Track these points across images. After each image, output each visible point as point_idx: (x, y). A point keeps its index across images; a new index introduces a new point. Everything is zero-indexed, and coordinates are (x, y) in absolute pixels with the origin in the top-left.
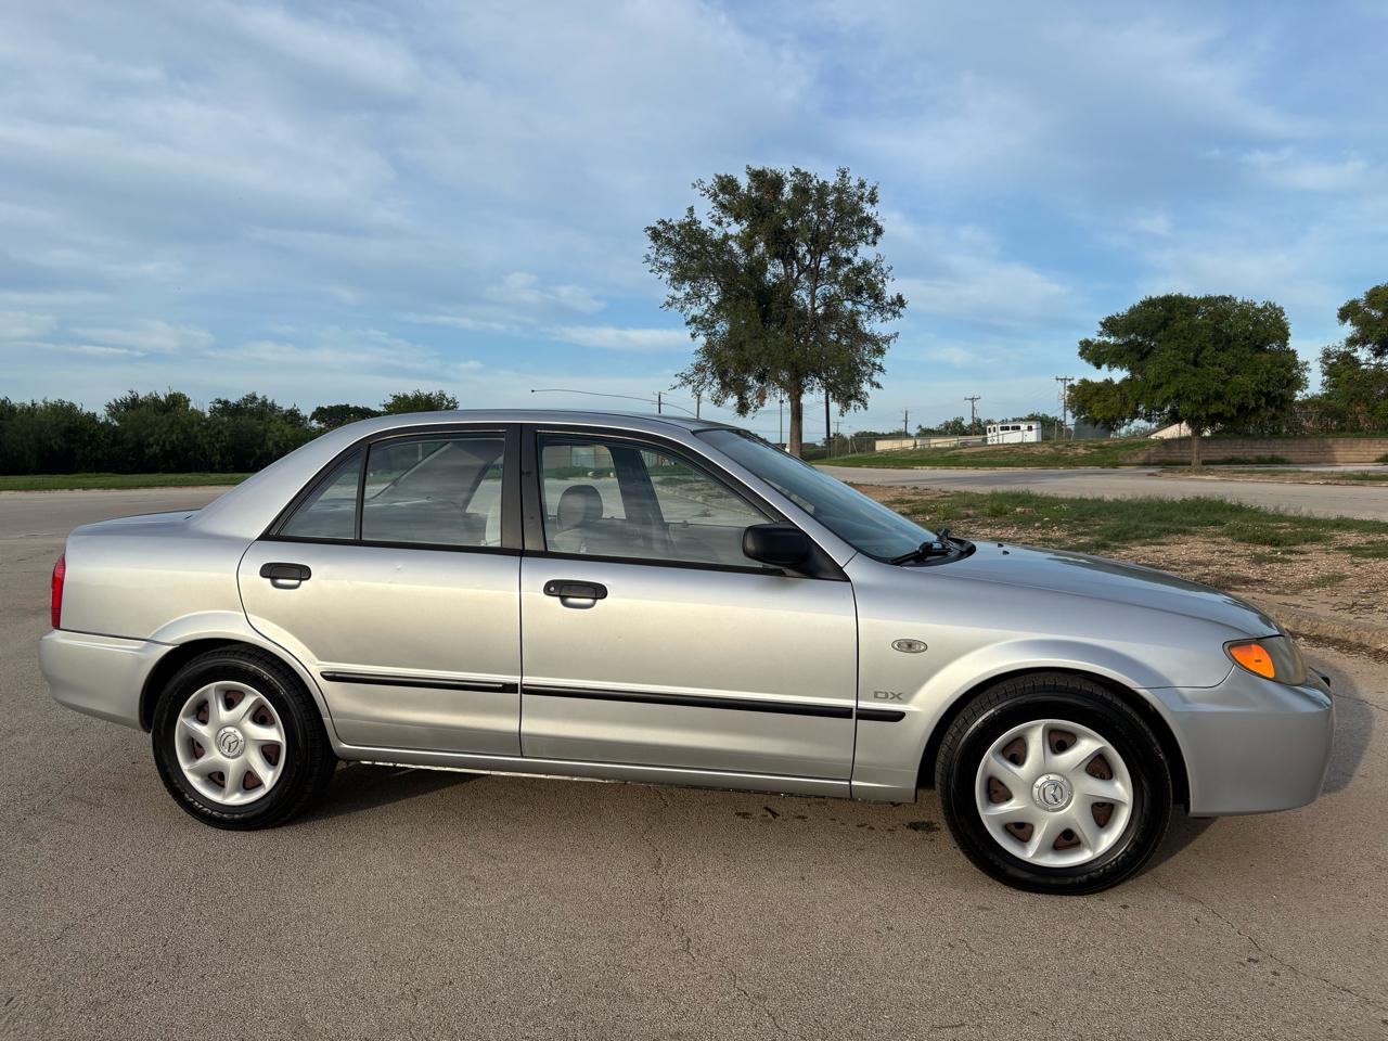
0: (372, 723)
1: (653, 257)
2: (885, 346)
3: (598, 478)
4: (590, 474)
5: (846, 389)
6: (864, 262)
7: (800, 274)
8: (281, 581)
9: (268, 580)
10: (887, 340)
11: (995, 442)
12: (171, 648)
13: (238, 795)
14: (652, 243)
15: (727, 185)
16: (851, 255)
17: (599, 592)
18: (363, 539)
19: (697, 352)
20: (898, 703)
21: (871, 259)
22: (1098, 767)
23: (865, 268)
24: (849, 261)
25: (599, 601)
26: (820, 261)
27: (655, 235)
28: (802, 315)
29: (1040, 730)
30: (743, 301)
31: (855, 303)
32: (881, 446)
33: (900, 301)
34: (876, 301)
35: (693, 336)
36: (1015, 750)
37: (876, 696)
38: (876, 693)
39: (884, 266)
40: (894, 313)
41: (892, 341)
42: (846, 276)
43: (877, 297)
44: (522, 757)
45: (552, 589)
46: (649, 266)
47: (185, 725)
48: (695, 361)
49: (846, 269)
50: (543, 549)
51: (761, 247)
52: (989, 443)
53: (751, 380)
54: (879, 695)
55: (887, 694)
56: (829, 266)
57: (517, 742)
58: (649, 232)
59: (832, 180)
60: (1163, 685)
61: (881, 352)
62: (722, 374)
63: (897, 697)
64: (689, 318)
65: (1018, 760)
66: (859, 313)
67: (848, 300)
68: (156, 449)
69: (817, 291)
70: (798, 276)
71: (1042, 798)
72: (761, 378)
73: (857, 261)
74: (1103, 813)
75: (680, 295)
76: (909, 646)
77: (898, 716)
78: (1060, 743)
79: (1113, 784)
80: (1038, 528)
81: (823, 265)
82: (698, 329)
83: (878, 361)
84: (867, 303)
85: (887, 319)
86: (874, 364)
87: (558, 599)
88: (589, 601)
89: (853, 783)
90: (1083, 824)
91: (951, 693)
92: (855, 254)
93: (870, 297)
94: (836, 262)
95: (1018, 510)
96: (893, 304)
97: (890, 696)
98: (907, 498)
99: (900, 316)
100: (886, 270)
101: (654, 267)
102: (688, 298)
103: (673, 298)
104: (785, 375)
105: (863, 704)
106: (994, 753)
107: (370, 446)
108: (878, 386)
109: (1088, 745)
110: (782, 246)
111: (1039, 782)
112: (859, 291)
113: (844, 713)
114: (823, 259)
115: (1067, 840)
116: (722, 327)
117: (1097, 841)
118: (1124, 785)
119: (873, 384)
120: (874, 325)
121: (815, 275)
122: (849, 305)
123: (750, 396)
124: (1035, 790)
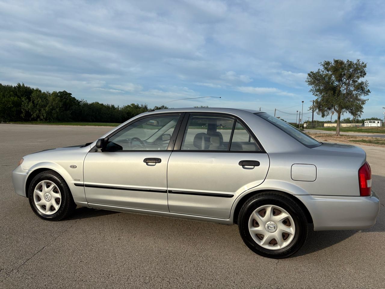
11: (367, 126)
32: (326, 125)
52: (365, 126)
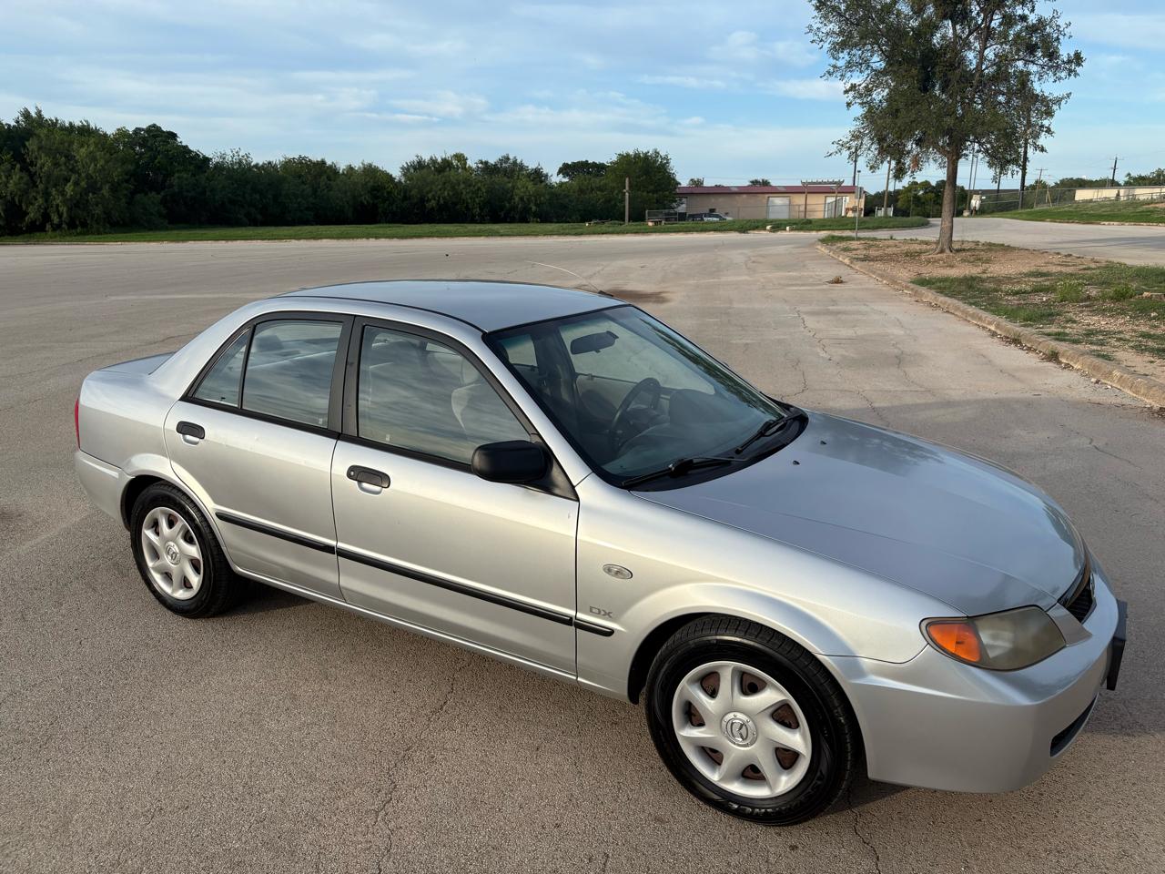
0: (251, 557)
1: (815, 28)
2: (1055, 107)
3: (774, 232)
4: (768, 227)
5: (1006, 154)
6: (1039, 20)
7: (970, 33)
8: (189, 438)
9: (181, 435)
10: (1058, 101)
12: (130, 477)
13: (181, 591)
14: (816, 13)
16: (1027, 12)
17: (385, 481)
18: (244, 408)
19: (856, 119)
20: (608, 621)
21: (1047, 15)
22: (783, 715)
23: (1041, 23)
24: (1024, 18)
25: (384, 490)
26: (992, 20)
28: (967, 78)
29: (732, 670)
30: (905, 66)
31: (1026, 62)
33: (1078, 59)
34: (1050, 60)
35: (849, 105)
36: (711, 681)
37: (591, 611)
38: (591, 608)
39: (1061, 22)
40: (1070, 71)
41: (1063, 102)
42: (1018, 36)
43: (1052, 55)
44: (346, 602)
45: (352, 473)
46: (811, 36)
48: (853, 128)
49: (1019, 27)
50: (356, 436)
51: (930, 10)
53: (910, 145)
55: (599, 611)
56: (1001, 24)
57: (338, 591)
60: (846, 654)
61: (1049, 113)
62: (881, 140)
63: (607, 615)
64: (848, 86)
65: (711, 692)
66: (1029, 73)
67: (1018, 60)
68: (433, 203)
69: (986, 52)
70: (968, 36)
72: (919, 142)
73: (1032, 19)
74: (786, 758)
75: (841, 63)
76: (618, 571)
77: (610, 633)
78: (749, 686)
79: (795, 733)
81: (995, 24)
82: (854, 98)
83: (1046, 123)
84: (1040, 62)
85: (1060, 79)
86: (1042, 126)
87: (356, 482)
88: (378, 488)
89: (579, 679)
92: (1033, 11)
93: (1044, 56)
94: (1008, 21)
96: (1069, 62)
97: (603, 613)
99: (1076, 75)
100: (1063, 26)
101: (816, 38)
102: (849, 65)
103: (834, 67)
104: (943, 141)
105: (580, 616)
106: (692, 681)
107: (254, 327)
108: (1043, 150)
111: (729, 717)
112: (1031, 49)
113: (567, 621)
114: (995, 17)
115: (752, 773)
116: (879, 95)
117: (777, 780)
118: (805, 738)
119: (1036, 147)
120: (1045, 86)
121: (987, 35)
122: (1020, 64)
123: (908, 161)
124: (724, 724)
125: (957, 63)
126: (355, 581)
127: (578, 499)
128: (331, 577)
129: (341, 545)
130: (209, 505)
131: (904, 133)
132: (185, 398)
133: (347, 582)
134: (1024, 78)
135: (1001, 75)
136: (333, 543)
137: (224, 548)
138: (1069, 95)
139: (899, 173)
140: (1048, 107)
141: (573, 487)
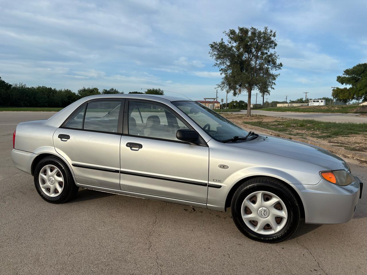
0: (85, 178)
1: (211, 52)
2: (276, 77)
5: (264, 90)
6: (271, 54)
7: (252, 57)
8: (63, 139)
9: (60, 139)
10: (277, 76)
11: (311, 105)
12: (38, 155)
13: (53, 194)
14: (211, 49)
15: (233, 32)
16: (267, 52)
17: (140, 146)
18: (84, 129)
19: (223, 78)
20: (220, 183)
21: (273, 53)
22: (278, 206)
23: (271, 55)
24: (266, 53)
25: (140, 149)
26: (258, 53)
27: (212, 46)
28: (252, 69)
29: (261, 194)
30: (236, 64)
31: (268, 65)
32: (278, 105)
33: (281, 65)
34: (274, 65)
35: (221, 74)
36: (253, 199)
37: (214, 181)
38: (214, 180)
39: (277, 55)
40: (279, 68)
41: (278, 76)
42: (265, 58)
43: (274, 63)
44: (121, 190)
45: (128, 145)
46: (210, 55)
47: (41, 175)
48: (222, 81)
49: (265, 56)
50: (128, 134)
51: (242, 50)
52: (309, 105)
53: (238, 86)
54: (215, 180)
55: (217, 180)
56: (261, 55)
57: (119, 186)
58: (210, 45)
59: (262, 30)
60: (298, 183)
61: (275, 79)
62: (229, 85)
63: (219, 181)
64: (220, 69)
65: (254, 202)
66: (269, 68)
67: (266, 64)
69: (257, 62)
70: (252, 58)
71: (261, 214)
72: (240, 86)
73: (269, 54)
74: (279, 220)
75: (218, 63)
76: (223, 167)
77: (220, 187)
78: (267, 198)
79: (282, 212)
80: (313, 130)
81: (259, 54)
82: (223, 72)
83: (274, 82)
84: (271, 65)
85: (277, 70)
86: (273, 83)
87: (129, 148)
88: (137, 149)
89: (207, 205)
90: (273, 223)
91: (235, 181)
92: (269, 51)
93: (272, 64)
94: (263, 54)
95: (308, 125)
96: (279, 65)
97: (218, 181)
98: (278, 120)
99: (281, 69)
100: (277, 56)
101: (211, 55)
102: (220, 63)
103: (216, 63)
104: (247, 85)
105: (210, 183)
106: (247, 199)
107: (88, 103)
108: (273, 89)
109: (275, 200)
110: (248, 49)
111: (260, 209)
112: (269, 62)
113: (205, 185)
114: (259, 53)
115: (267, 227)
116: (229, 72)
117: (276, 228)
118: (285, 212)
119: (272, 88)
120: (273, 72)
121: (257, 57)
122: (266, 66)
123: (237, 91)
124: (259, 211)
125: (249, 65)
126: (126, 182)
127: (208, 146)
128: (117, 181)
129: (122, 169)
130: (69, 162)
131: (236, 83)
132: (61, 127)
133: (123, 182)
134: (267, 69)
135: (261, 68)
136: (119, 169)
137: (73, 176)
138: (279, 74)
139: (235, 94)
140: (274, 77)
141: (206, 143)
